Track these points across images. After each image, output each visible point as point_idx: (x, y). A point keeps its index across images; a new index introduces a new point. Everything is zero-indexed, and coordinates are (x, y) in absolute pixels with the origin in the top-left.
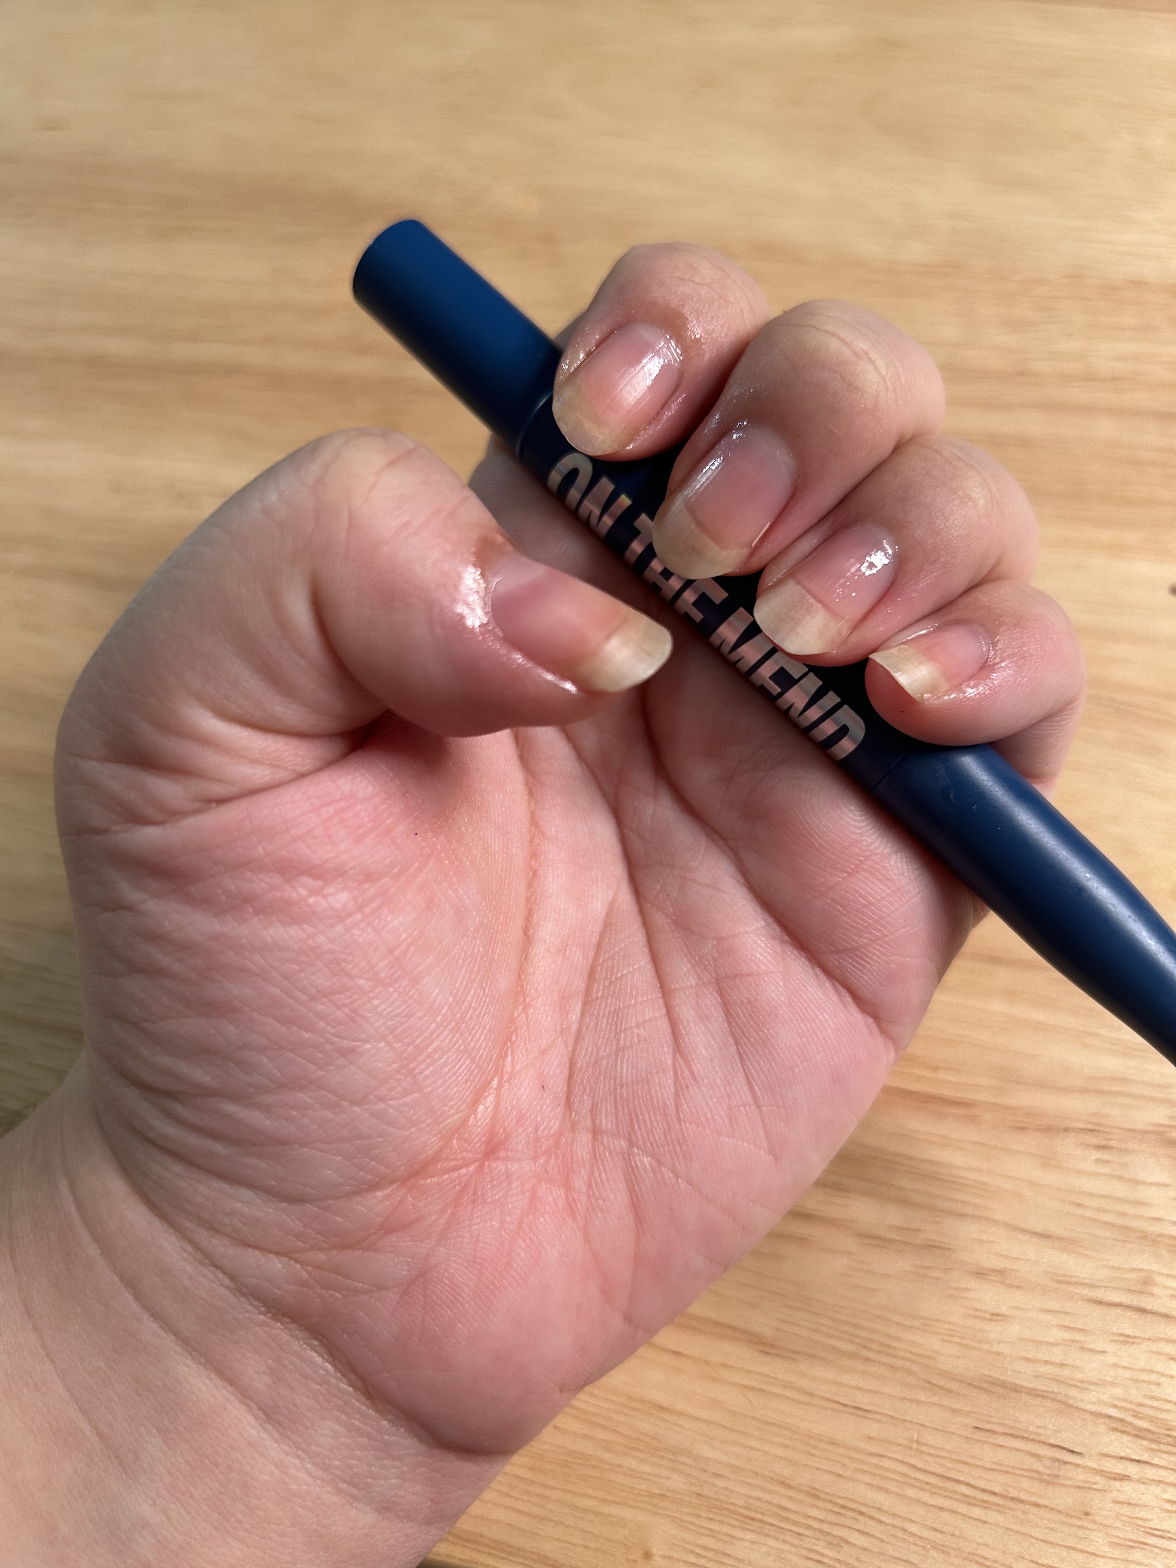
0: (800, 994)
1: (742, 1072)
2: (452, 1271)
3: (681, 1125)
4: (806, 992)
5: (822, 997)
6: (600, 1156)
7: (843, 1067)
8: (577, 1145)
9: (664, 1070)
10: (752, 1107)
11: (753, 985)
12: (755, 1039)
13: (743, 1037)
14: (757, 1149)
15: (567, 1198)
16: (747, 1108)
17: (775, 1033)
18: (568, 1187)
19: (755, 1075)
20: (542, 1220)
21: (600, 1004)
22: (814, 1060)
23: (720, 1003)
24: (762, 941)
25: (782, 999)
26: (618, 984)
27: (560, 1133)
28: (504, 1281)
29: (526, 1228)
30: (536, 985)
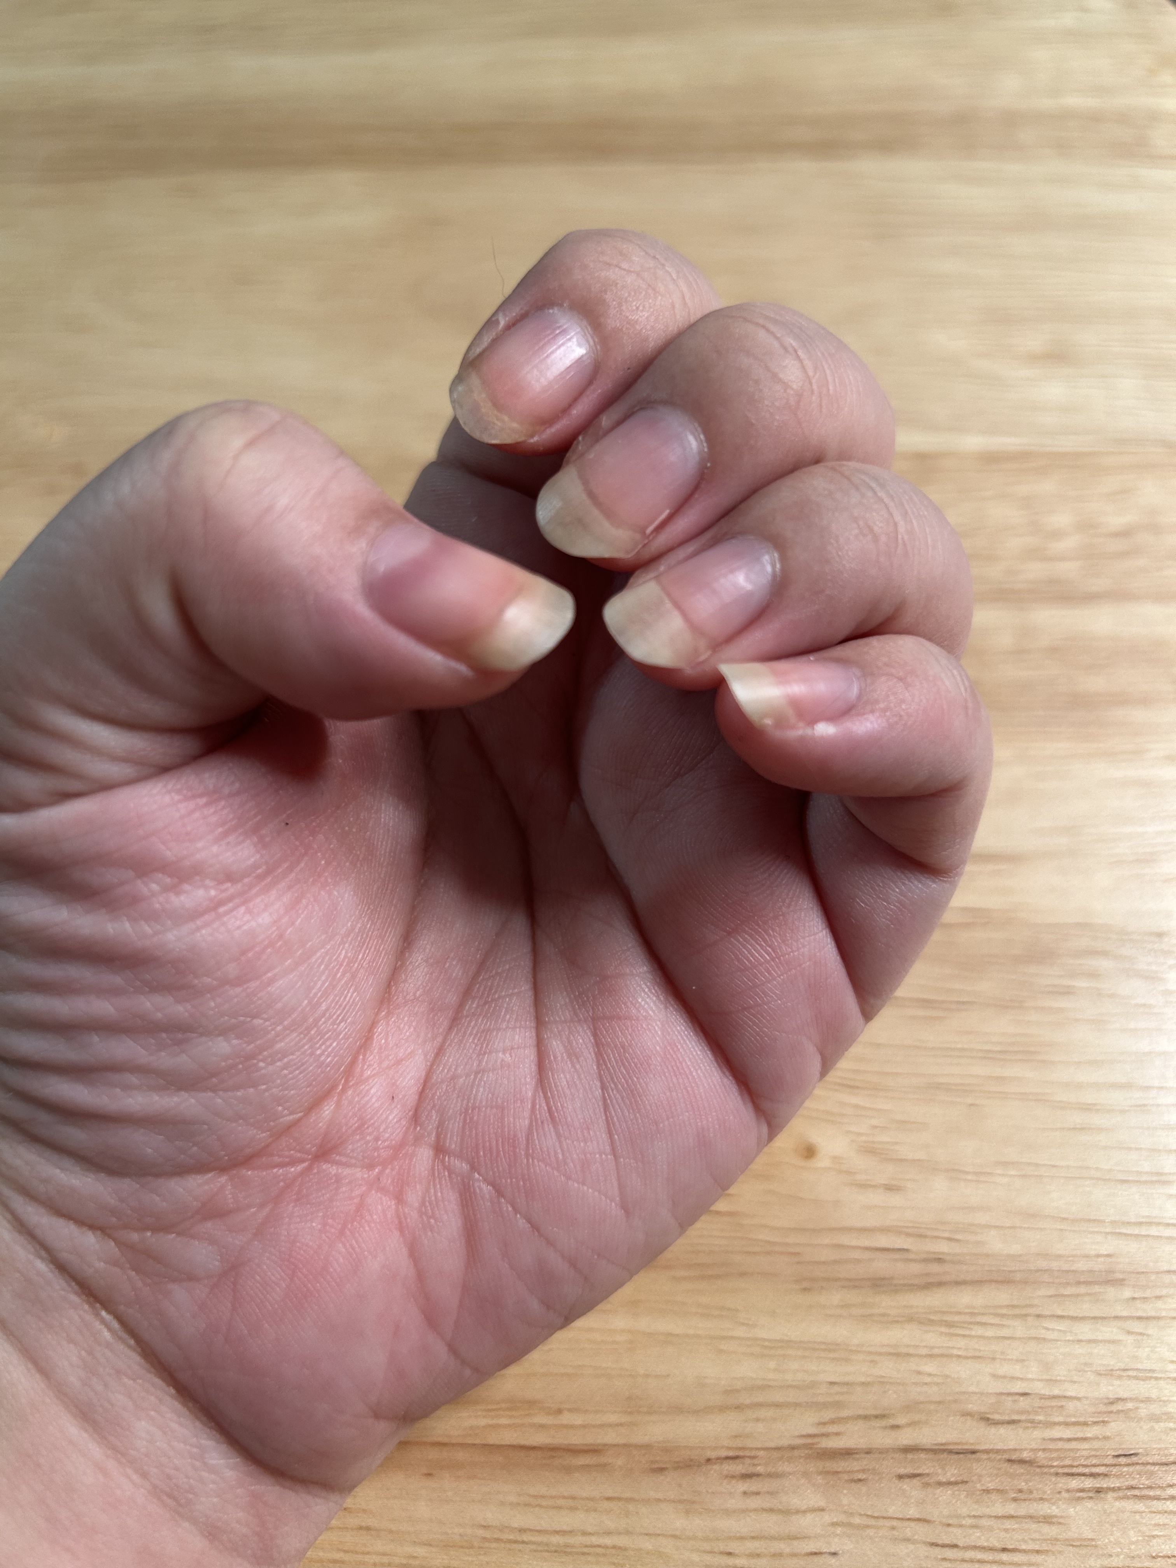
0: (677, 1047)
1: (604, 1118)
2: (265, 1267)
3: (528, 1160)
4: (684, 1045)
5: (699, 1053)
6: (438, 1175)
7: (711, 1129)
8: (416, 1159)
9: (522, 1101)
10: (609, 1157)
11: (630, 1030)
12: (623, 1086)
13: (611, 1082)
14: (608, 1201)
15: (397, 1210)
16: (604, 1156)
17: (645, 1082)
18: (399, 1198)
19: (617, 1124)
20: (367, 1228)
21: (470, 1022)
22: (681, 1117)
23: (592, 1043)
24: (646, 985)
25: (658, 1048)
26: (493, 1005)
27: (402, 1144)
28: (318, 1284)
29: (348, 1233)
30: (405, 994)
